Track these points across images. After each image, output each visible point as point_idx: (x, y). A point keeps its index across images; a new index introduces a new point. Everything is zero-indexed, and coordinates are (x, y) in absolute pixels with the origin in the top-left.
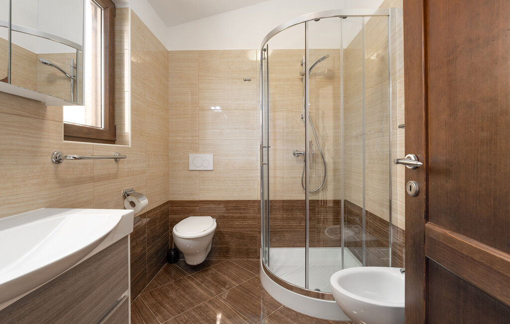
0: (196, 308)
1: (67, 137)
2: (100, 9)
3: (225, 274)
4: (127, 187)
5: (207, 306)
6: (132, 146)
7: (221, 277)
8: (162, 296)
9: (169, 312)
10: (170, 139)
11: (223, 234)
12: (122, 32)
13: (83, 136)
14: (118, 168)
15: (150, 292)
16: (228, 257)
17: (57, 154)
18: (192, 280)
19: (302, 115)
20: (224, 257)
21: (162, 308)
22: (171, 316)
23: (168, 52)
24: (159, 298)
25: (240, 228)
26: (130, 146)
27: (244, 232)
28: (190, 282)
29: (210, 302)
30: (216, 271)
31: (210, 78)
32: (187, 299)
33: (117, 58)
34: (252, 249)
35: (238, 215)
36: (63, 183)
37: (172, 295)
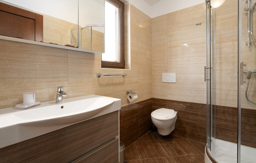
0: (159, 159)
1: (103, 66)
2: (118, 8)
3: (181, 146)
4: (129, 89)
5: (165, 160)
6: (131, 69)
7: (178, 147)
8: (144, 146)
9: (145, 155)
10: (152, 65)
11: (182, 122)
12: (127, 16)
13: (110, 66)
14: (124, 80)
15: (139, 142)
16: (185, 137)
17: (99, 73)
18: (161, 143)
19: (247, 42)
20: (183, 136)
21: (143, 152)
22: (146, 158)
23: (152, 19)
24: (143, 147)
25: (194, 120)
26: (130, 69)
27: (196, 123)
28: (160, 144)
29: (167, 158)
30: (176, 143)
31: (174, 28)
32: (156, 152)
33: (125, 28)
34: (202, 136)
35: (192, 112)
36: (101, 85)
37: (149, 147)
